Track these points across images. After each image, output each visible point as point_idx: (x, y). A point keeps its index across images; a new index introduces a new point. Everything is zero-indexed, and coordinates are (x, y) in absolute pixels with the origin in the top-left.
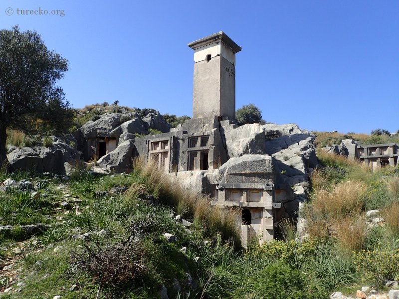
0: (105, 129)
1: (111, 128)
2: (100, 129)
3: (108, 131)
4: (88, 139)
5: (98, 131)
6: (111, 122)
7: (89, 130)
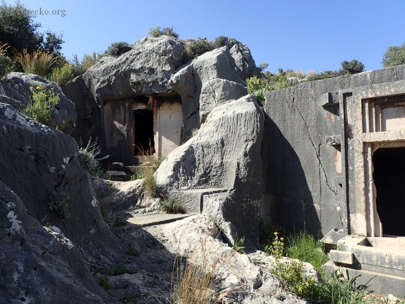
0: (152, 71)
1: (167, 68)
2: (137, 72)
3: (160, 76)
4: (105, 103)
5: (133, 77)
6: (165, 53)
7: (106, 77)
